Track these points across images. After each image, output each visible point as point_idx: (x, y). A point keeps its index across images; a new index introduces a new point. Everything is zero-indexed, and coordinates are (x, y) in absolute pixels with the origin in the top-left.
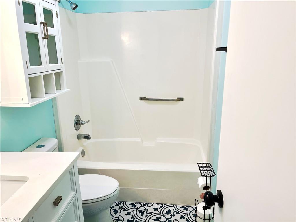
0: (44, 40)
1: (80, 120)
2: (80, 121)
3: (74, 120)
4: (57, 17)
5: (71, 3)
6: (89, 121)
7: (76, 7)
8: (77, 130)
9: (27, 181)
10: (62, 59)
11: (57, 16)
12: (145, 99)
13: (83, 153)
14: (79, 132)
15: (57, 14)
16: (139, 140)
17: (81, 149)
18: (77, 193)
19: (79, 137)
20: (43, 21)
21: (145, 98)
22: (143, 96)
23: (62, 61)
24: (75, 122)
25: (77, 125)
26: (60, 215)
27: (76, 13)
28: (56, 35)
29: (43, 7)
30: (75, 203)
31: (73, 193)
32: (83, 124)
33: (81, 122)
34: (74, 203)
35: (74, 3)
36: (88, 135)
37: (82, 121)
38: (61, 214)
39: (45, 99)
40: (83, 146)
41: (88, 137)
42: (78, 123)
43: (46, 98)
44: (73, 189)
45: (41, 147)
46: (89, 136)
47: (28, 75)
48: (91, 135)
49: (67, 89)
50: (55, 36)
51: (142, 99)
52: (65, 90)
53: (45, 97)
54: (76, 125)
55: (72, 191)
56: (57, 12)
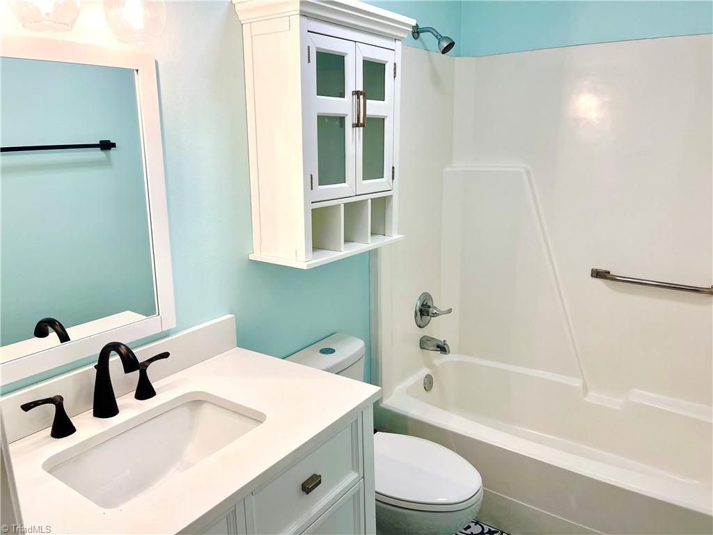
0: (357, 128)
1: (429, 304)
2: (429, 307)
3: (415, 303)
4: (395, 77)
5: (440, 38)
6: (450, 311)
7: (451, 45)
8: (420, 327)
9: (262, 422)
10: (393, 168)
11: (395, 73)
12: (608, 276)
13: (428, 383)
14: (425, 332)
15: (395, 69)
16: (577, 383)
17: (425, 371)
18: (363, 477)
19: (424, 343)
20: (360, 88)
21: (609, 273)
22: (603, 268)
23: (393, 172)
24: (418, 308)
25: (422, 315)
26: (314, 515)
27: (457, 58)
28: (386, 117)
29: (364, 57)
30: (356, 498)
31: (353, 476)
32: (435, 315)
33: (431, 309)
34: (354, 496)
35: (447, 38)
36: (445, 344)
37: (435, 308)
38: (316, 514)
39: (342, 253)
40: (431, 366)
41: (442, 348)
42: (425, 311)
43: (345, 251)
44: (355, 468)
45: (328, 354)
46: (445, 346)
47: (312, 203)
48: (451, 345)
49: (399, 234)
50: (384, 119)
51: (597, 274)
52: (394, 236)
53: (342, 249)
54: (419, 313)
55: (353, 469)
56: (395, 64)
